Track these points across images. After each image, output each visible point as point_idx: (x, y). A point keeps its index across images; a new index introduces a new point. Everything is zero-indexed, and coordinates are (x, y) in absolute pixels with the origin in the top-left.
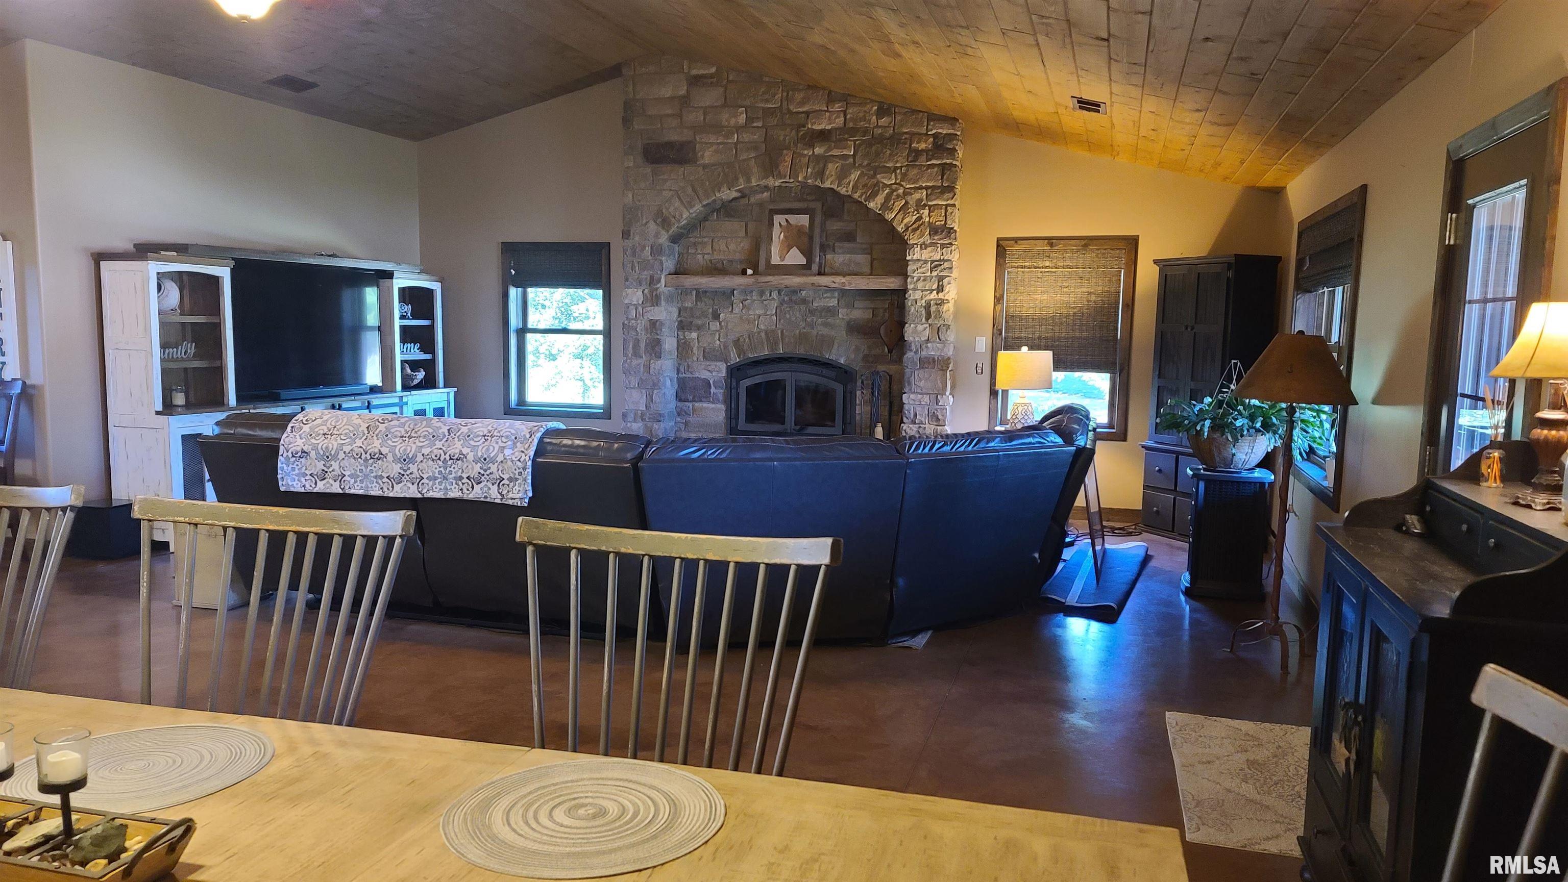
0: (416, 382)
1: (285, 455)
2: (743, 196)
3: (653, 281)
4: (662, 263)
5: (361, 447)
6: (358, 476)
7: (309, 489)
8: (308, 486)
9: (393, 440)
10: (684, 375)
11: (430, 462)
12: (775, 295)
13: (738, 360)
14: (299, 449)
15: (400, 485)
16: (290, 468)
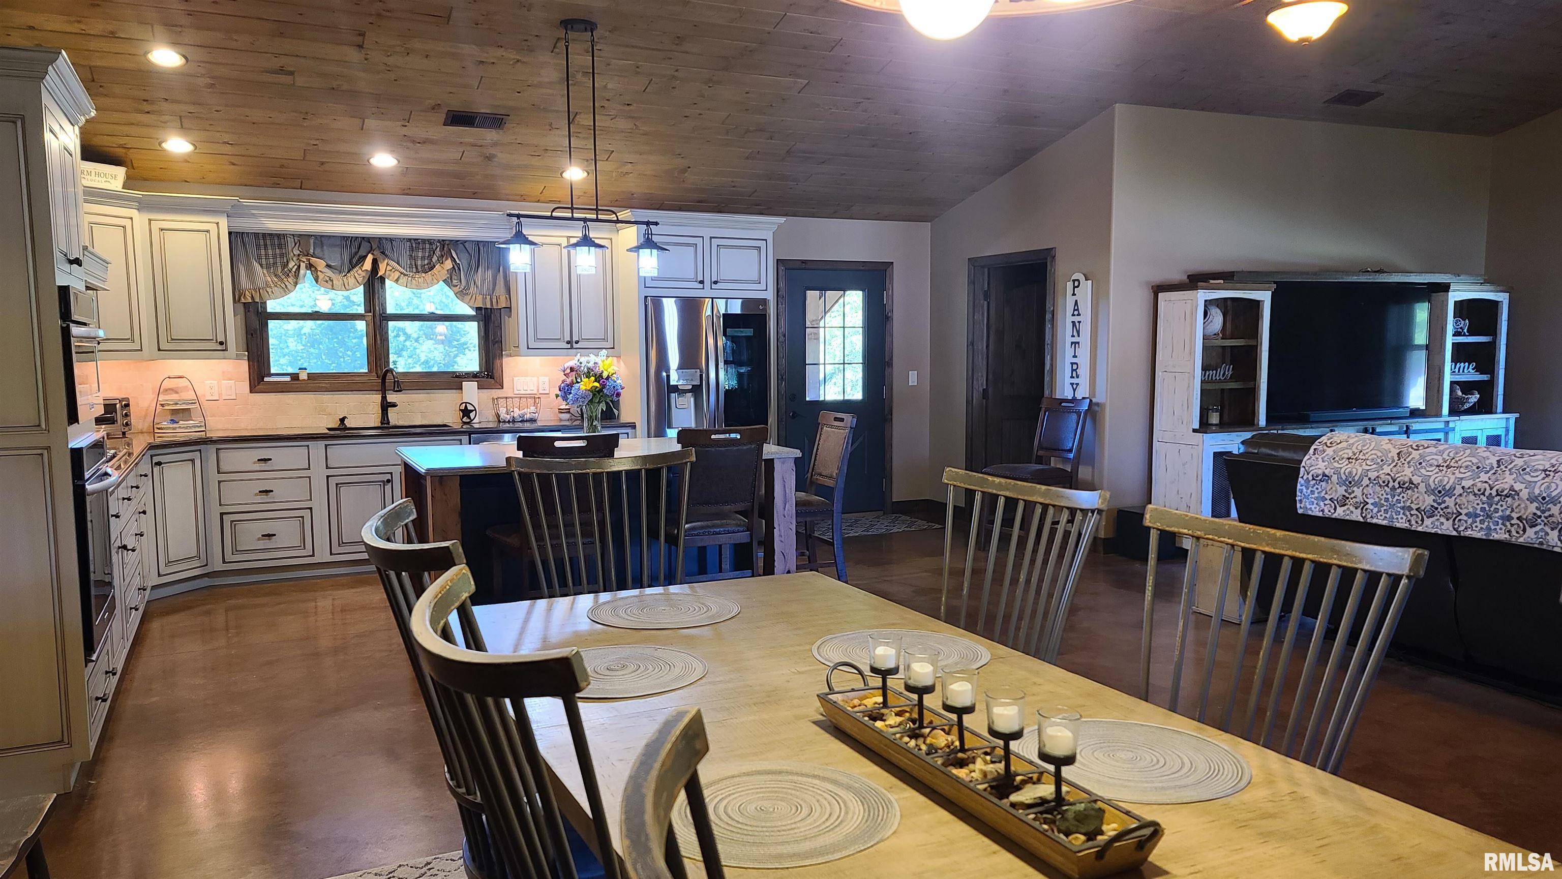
0: (1467, 406)
1: (1305, 478)
5: (1389, 474)
6: (1383, 506)
7: (1327, 514)
8: (1326, 511)
9: (1428, 469)
11: (1471, 497)
14: (1320, 472)
15: (1431, 520)
16: (1309, 491)
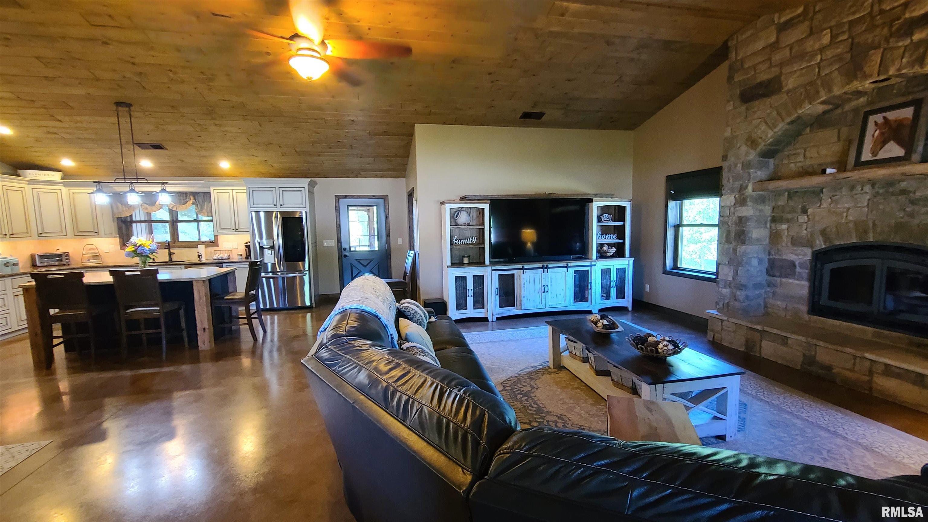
0: (609, 255)
2: (837, 107)
3: (742, 188)
4: (749, 174)
10: (774, 256)
12: (868, 188)
13: (823, 246)
